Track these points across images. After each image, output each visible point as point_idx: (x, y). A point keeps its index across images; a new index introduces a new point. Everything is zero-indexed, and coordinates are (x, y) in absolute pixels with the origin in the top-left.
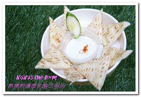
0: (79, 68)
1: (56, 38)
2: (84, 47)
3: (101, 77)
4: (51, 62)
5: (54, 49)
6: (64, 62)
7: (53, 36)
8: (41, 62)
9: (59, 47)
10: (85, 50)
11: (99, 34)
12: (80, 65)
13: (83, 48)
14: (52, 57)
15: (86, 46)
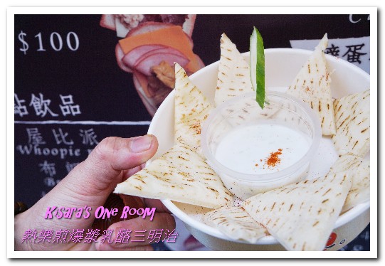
0: (251, 203)
1: (191, 123)
2: (270, 155)
3: (315, 225)
4: (167, 180)
5: (183, 150)
6: (206, 186)
7: (184, 115)
8: (136, 177)
9: (199, 148)
10: (273, 160)
11: (324, 107)
12: (254, 197)
13: (268, 156)
14: (171, 169)
15: (277, 151)
